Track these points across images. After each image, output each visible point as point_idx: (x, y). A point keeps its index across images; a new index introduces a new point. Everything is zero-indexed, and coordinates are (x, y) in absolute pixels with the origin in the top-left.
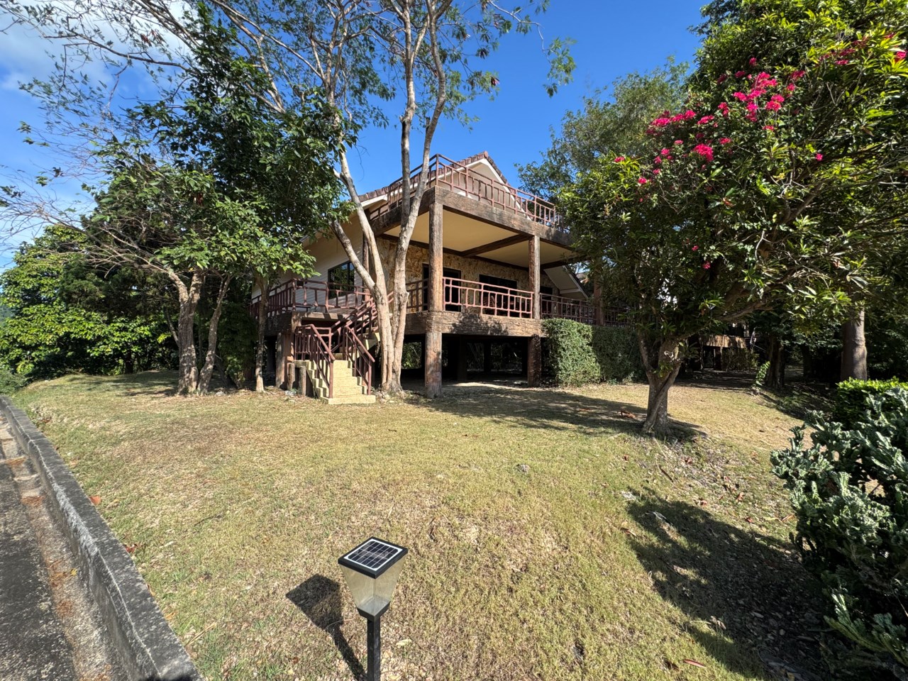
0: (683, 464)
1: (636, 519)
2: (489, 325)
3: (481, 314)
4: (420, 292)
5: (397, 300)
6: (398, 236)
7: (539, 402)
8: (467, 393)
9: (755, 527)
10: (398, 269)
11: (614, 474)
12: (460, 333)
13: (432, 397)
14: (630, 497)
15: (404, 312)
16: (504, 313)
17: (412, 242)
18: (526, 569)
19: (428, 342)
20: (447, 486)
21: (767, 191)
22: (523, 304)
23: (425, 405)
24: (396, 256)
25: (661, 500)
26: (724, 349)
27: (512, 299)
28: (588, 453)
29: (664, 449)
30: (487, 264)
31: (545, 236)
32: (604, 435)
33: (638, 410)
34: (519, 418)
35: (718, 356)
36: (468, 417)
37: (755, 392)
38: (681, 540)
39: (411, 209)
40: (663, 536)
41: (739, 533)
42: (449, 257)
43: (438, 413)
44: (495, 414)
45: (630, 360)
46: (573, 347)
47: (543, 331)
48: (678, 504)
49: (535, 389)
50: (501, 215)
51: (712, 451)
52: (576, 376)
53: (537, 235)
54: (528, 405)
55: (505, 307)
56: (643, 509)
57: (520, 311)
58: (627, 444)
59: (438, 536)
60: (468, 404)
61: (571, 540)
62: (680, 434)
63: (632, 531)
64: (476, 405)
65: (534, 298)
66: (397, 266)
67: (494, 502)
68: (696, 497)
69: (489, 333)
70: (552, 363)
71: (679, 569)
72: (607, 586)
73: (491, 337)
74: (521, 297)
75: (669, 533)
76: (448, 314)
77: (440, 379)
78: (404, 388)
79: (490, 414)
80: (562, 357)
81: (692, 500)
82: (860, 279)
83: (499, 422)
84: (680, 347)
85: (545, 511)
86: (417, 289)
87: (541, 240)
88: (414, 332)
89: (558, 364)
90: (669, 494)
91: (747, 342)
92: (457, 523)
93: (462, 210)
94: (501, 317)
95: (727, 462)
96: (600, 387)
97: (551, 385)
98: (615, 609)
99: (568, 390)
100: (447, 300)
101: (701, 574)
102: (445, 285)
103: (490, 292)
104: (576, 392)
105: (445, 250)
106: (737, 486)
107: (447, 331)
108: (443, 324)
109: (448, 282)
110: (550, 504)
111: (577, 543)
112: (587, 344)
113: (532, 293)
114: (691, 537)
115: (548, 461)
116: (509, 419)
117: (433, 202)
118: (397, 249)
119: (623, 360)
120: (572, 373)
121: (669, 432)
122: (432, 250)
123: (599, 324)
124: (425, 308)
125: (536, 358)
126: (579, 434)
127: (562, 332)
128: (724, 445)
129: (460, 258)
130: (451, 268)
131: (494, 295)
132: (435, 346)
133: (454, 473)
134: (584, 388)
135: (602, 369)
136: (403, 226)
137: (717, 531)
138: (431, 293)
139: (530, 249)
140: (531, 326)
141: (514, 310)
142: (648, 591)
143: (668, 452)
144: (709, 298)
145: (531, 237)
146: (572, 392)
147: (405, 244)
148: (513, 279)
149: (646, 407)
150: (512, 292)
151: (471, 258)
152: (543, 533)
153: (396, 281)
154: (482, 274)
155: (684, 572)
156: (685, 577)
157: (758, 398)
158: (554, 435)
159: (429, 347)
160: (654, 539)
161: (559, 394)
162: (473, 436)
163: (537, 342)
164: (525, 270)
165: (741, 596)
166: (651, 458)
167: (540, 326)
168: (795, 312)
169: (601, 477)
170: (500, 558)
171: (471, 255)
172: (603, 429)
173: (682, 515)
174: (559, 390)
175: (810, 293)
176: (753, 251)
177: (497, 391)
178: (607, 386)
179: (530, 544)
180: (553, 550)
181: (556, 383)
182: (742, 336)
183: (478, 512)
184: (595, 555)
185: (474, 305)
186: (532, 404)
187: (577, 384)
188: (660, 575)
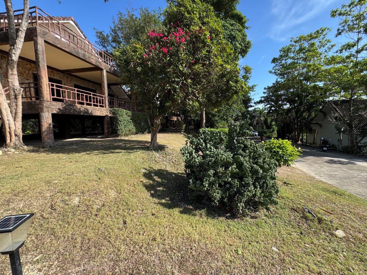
0: (161, 157)
1: (146, 177)
2: (81, 110)
3: (77, 104)
4: (32, 90)
5: (12, 92)
6: (8, 51)
7: (110, 144)
8: (72, 143)
9: (179, 171)
10: (10, 72)
11: (139, 165)
12: (63, 113)
13: (48, 147)
14: (144, 171)
15: (20, 101)
16: (90, 105)
17: (20, 57)
18: (104, 205)
19: (42, 118)
20: (60, 184)
21: (181, 69)
22: (100, 101)
23: (44, 152)
24: (8, 64)
25: (154, 170)
26: (175, 121)
27: (94, 98)
28: (129, 159)
29: (156, 154)
30: (78, 79)
31: (109, 71)
32: (136, 152)
33: (148, 142)
34: (100, 151)
35: (174, 123)
36: (73, 154)
37: (182, 133)
38: (159, 180)
39: (17, 36)
40: (154, 180)
41: (175, 174)
42: (52, 72)
43: (52, 155)
44: (88, 151)
45: (146, 125)
46: (124, 120)
47: (110, 113)
48: (159, 170)
49: (108, 139)
50: (84, 55)
51: (169, 152)
52: (126, 132)
53: (105, 69)
54: (105, 145)
55: (90, 101)
56: (148, 174)
57: (99, 104)
58: (144, 154)
59: (57, 207)
60: (73, 148)
61: (122, 190)
62: (161, 148)
63: (144, 181)
64: (77, 148)
65: (105, 98)
66: (10, 70)
67: (86, 185)
68: (164, 167)
69: (82, 114)
70: (115, 127)
71: (158, 188)
72: (135, 200)
73: (83, 116)
74: (99, 97)
75: (156, 179)
76: (54, 103)
77: (53, 137)
78: (26, 145)
79: (86, 151)
80: (119, 125)
81: (163, 168)
82: (201, 99)
83: (90, 154)
84: (160, 119)
85: (111, 182)
86: (30, 88)
87: (107, 72)
88: (30, 112)
89: (118, 127)
90: (156, 167)
91: (181, 119)
92: (67, 198)
93: (59, 46)
94: (88, 106)
95: (173, 155)
96: (136, 136)
97: (115, 136)
98: (137, 206)
99: (123, 138)
100: (53, 95)
101: (164, 188)
102: (51, 87)
103: (81, 93)
104: (126, 138)
105: (48, 67)
106: (175, 161)
107: (55, 112)
108: (51, 108)
109: (52, 85)
110: (113, 180)
111: (124, 190)
112: (130, 119)
113: (104, 96)
114: (162, 179)
115: (113, 165)
116: (94, 152)
117: (36, 36)
118: (8, 60)
119: (144, 125)
120: (124, 131)
121: (158, 148)
122: (39, 65)
123: (135, 111)
124: (37, 99)
125: (108, 125)
126: (126, 153)
127: (119, 114)
128: (172, 150)
129: (60, 73)
130: (55, 78)
131: (83, 95)
132: (47, 120)
133: (64, 178)
134: (129, 136)
135: (136, 129)
136: (11, 46)
137: (169, 175)
138: (41, 91)
139: (102, 75)
140: (105, 111)
141: (95, 103)
142: (148, 197)
143: (156, 155)
144: (168, 102)
145: (102, 70)
146: (124, 139)
147: (15, 57)
148: (94, 89)
149: (150, 141)
150: (93, 95)
151: (68, 74)
152: (110, 191)
153: (10, 80)
154: (76, 84)
155: (159, 188)
156: (160, 190)
157: (182, 135)
158: (115, 155)
159: (42, 121)
160: (151, 182)
161: (119, 140)
162: (75, 161)
163: (108, 118)
164: (100, 85)
165: (174, 190)
166: (151, 157)
167: (109, 111)
168: (188, 108)
169: (134, 166)
170: (91, 206)
171: (68, 73)
172: (136, 150)
173: (160, 173)
174: (119, 138)
175: (191, 103)
176: (178, 88)
177: (89, 141)
178: (138, 135)
179: (105, 196)
180: (115, 195)
181: (118, 135)
182: (180, 117)
183: (79, 191)
184: (131, 192)
185: (71, 99)
186: (106, 145)
187: (127, 135)
188: (152, 192)
